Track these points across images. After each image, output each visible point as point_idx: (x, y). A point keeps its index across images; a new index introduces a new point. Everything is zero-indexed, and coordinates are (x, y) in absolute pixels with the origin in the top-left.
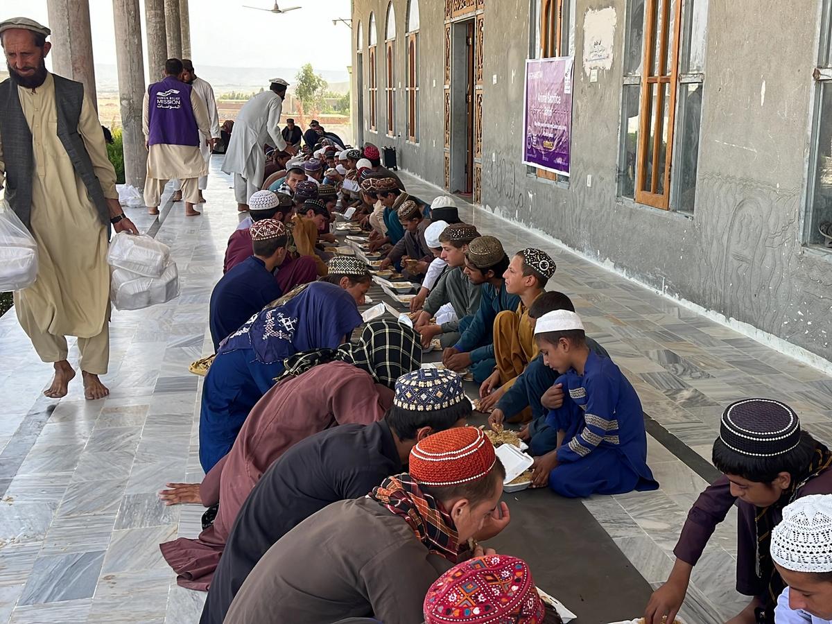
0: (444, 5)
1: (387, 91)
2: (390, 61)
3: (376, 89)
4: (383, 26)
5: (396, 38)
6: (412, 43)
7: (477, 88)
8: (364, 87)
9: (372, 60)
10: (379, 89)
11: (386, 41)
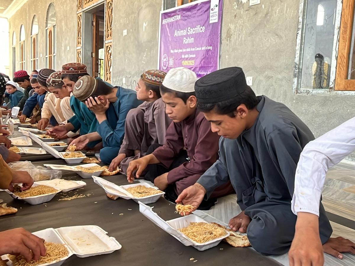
0: (76, 3)
1: (32, 61)
2: (34, 45)
3: (25, 61)
4: (29, 29)
5: (39, 32)
6: (50, 32)
7: (106, 43)
8: (17, 62)
9: (22, 48)
10: (27, 61)
11: (31, 36)
